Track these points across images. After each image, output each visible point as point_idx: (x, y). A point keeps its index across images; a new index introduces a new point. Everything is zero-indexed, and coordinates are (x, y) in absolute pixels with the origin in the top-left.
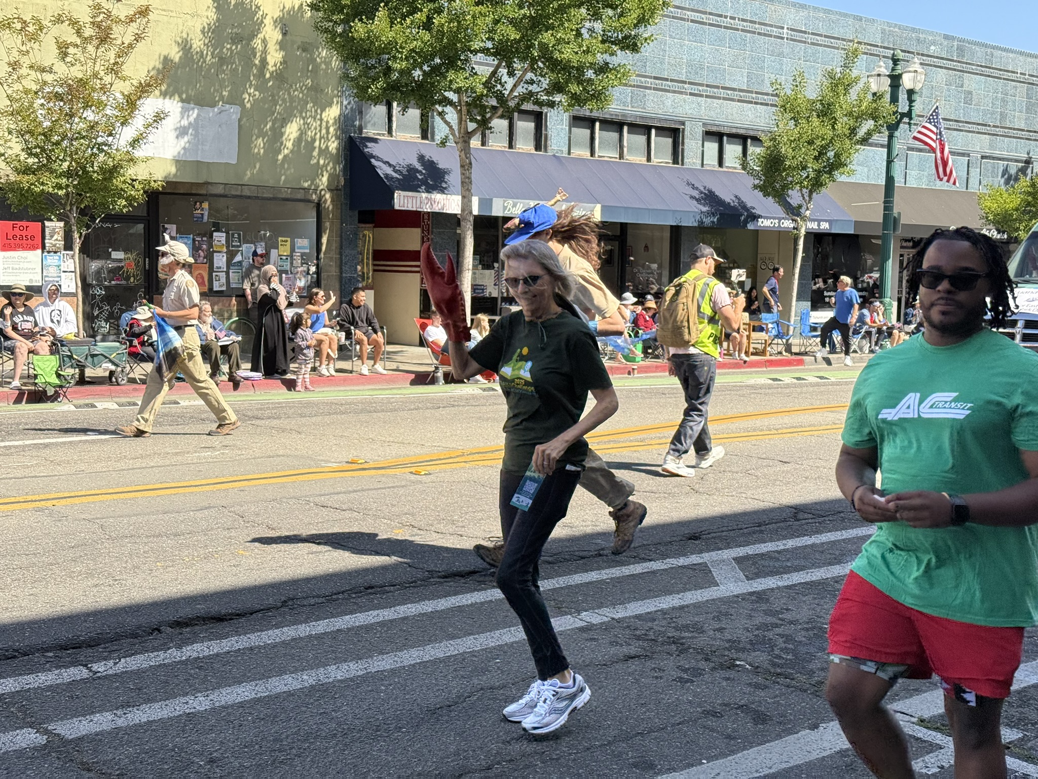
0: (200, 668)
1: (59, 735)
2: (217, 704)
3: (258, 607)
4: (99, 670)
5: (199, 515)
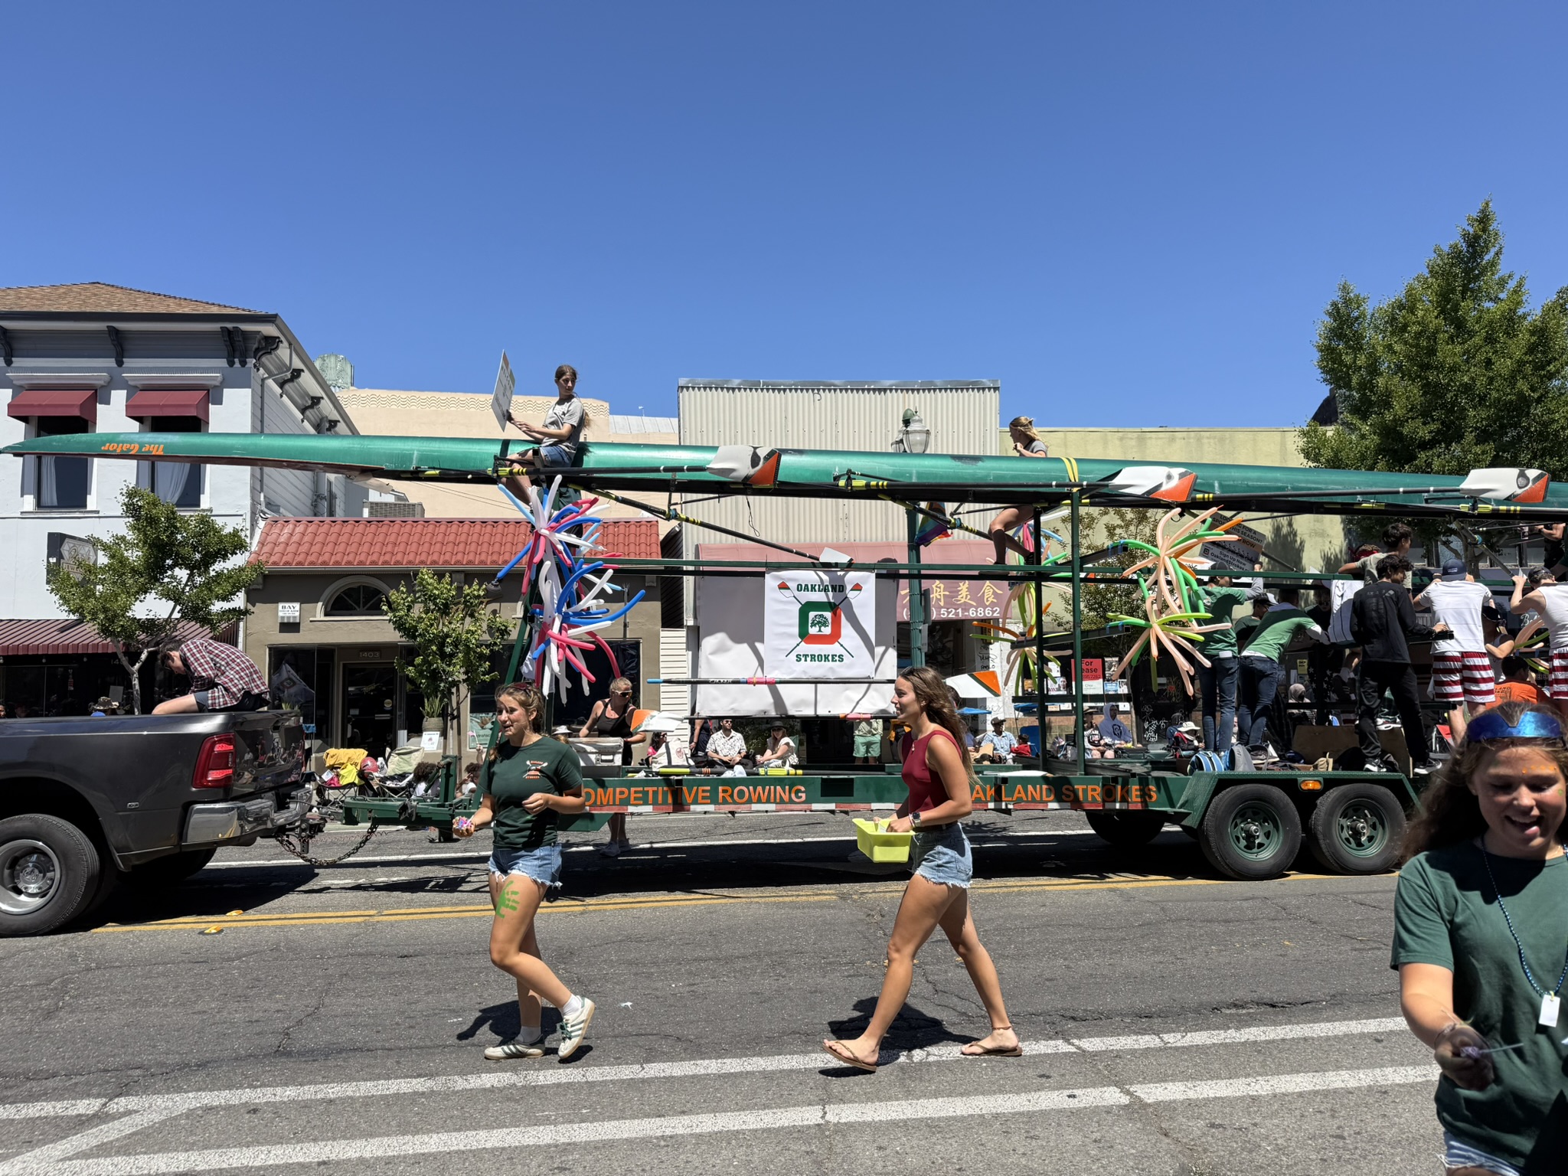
0: (1259, 1052)
1: (1139, 1098)
2: (1277, 1091)
3: (1308, 999)
4: (1171, 1041)
5: (1245, 904)
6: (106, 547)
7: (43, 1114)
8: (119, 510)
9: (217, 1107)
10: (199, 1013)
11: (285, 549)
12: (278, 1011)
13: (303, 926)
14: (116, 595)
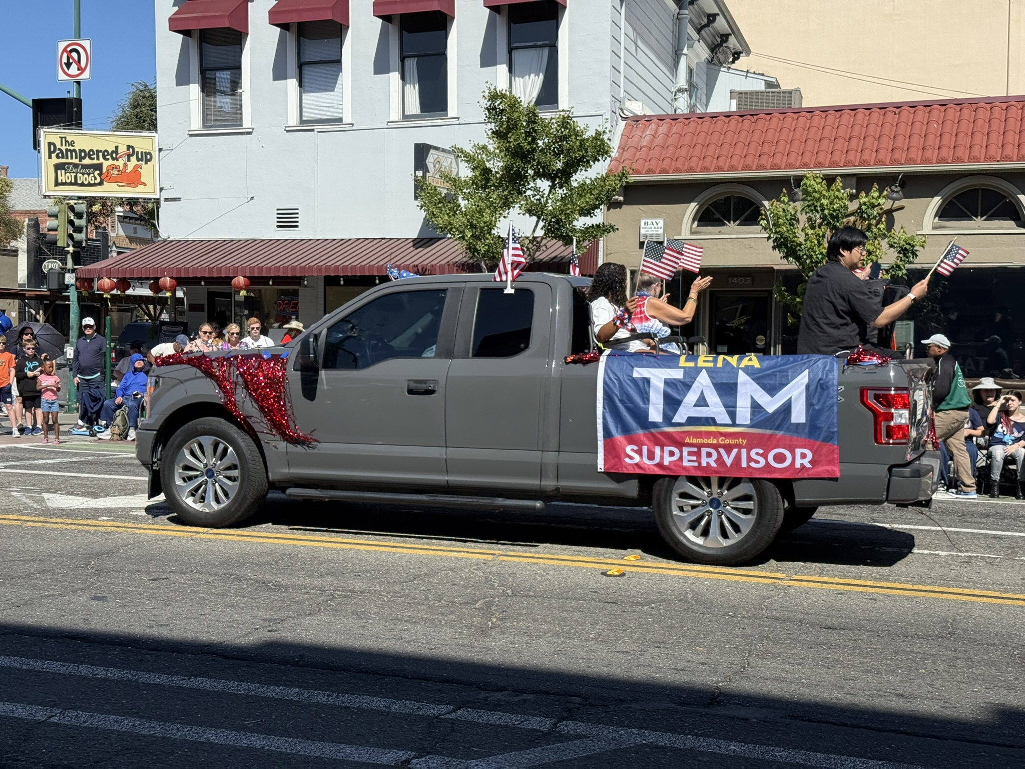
6: (469, 159)
7: (502, 722)
8: (482, 115)
9: (662, 747)
10: (623, 652)
11: (648, 154)
12: (703, 664)
13: (707, 580)
14: (480, 212)
